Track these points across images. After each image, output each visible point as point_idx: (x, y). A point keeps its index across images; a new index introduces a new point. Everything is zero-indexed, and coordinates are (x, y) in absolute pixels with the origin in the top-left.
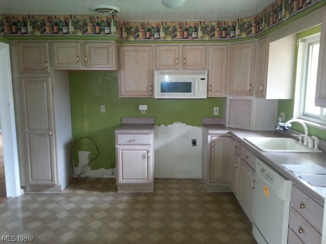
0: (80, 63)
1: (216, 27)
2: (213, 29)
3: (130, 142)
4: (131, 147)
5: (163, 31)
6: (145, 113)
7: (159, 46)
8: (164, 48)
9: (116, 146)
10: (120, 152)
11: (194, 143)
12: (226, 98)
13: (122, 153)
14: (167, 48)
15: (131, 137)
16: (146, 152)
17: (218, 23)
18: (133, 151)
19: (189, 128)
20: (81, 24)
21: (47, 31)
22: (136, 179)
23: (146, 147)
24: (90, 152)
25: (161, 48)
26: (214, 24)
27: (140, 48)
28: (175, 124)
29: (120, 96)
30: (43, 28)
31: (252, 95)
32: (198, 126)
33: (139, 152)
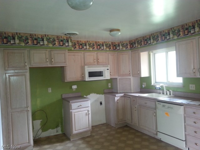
0: (48, 62)
1: (111, 44)
2: (110, 46)
3: (79, 107)
4: (79, 110)
5: (88, 45)
6: (75, 90)
7: (86, 53)
8: (88, 54)
9: (70, 111)
10: (73, 114)
11: (101, 103)
12: (117, 78)
13: (74, 114)
14: (90, 54)
15: (79, 104)
16: (87, 111)
17: (112, 43)
18: (80, 112)
19: (98, 95)
20: (52, 40)
21: (30, 43)
22: (82, 129)
23: (87, 109)
24: (41, 120)
25: (87, 53)
26: (110, 43)
27: (76, 53)
28: (91, 95)
29: (66, 81)
30: (27, 41)
31: (130, 76)
32: (102, 94)
33: (84, 112)
